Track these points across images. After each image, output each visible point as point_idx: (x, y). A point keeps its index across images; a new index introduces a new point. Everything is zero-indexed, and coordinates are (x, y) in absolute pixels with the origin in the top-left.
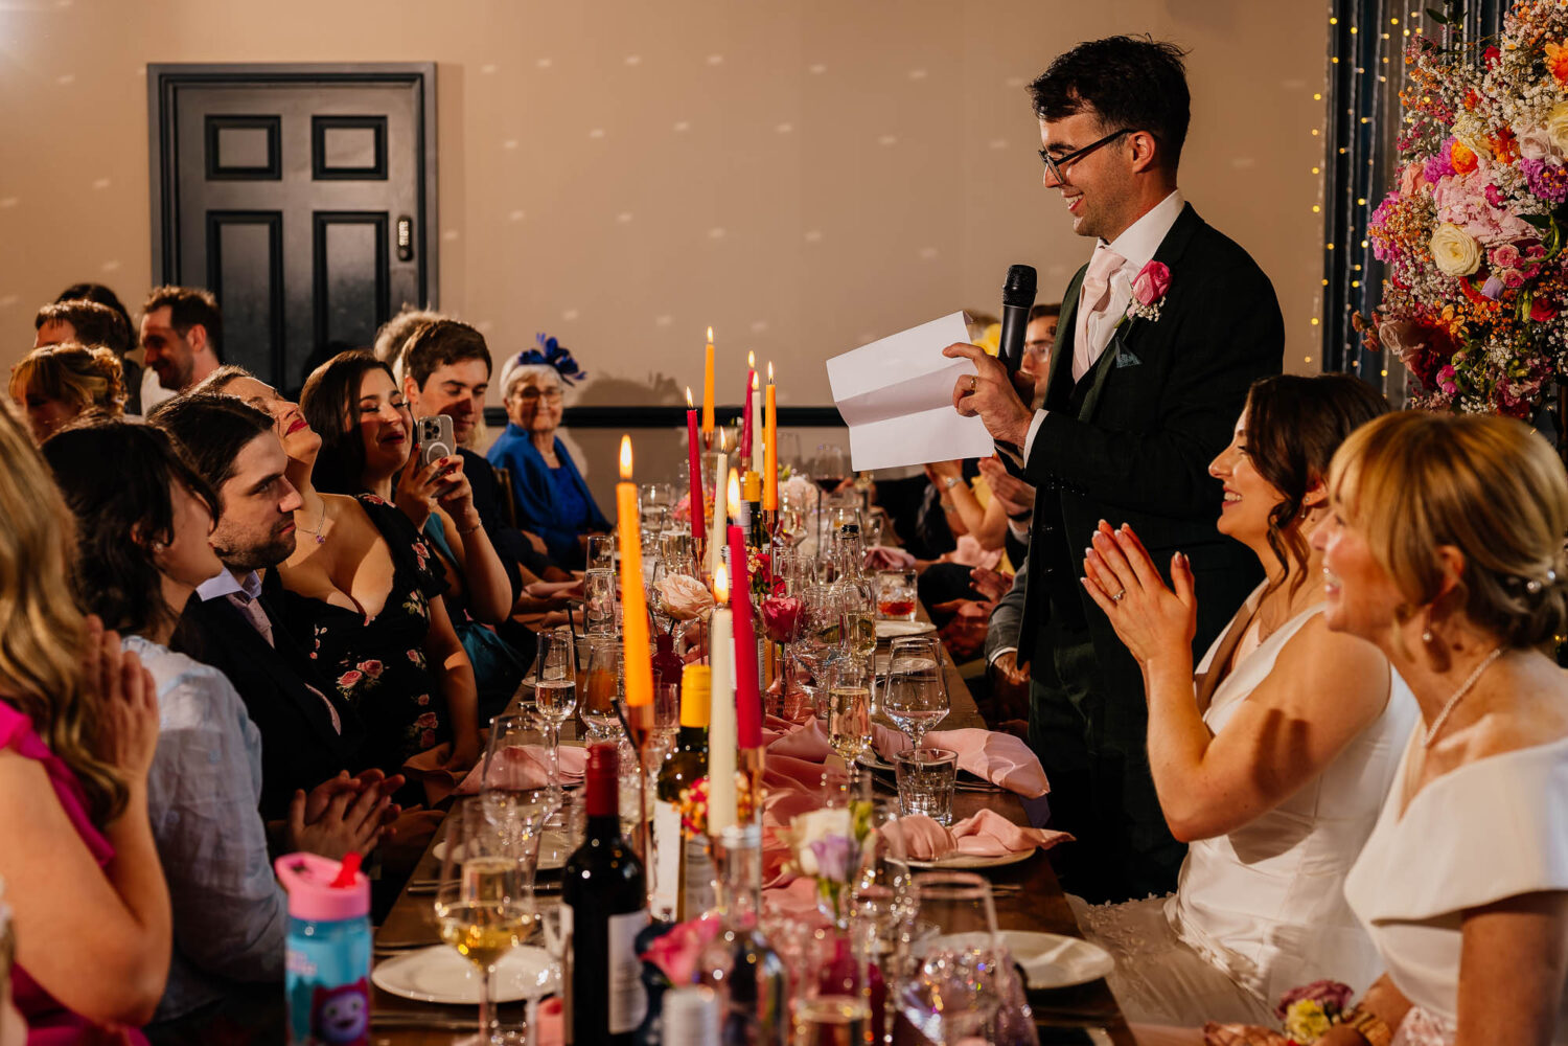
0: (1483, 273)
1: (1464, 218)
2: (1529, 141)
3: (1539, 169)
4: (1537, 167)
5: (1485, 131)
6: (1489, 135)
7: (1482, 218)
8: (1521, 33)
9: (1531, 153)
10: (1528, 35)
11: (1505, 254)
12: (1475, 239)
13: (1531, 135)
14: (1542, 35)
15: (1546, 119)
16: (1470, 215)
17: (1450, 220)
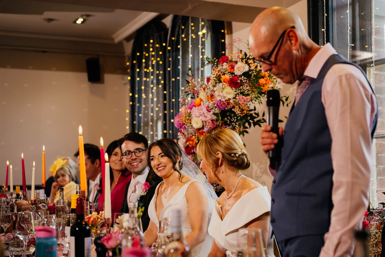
0: (203, 128)
1: (199, 116)
2: (219, 96)
3: (220, 102)
4: (219, 102)
5: (207, 95)
6: (208, 96)
7: (203, 115)
8: (216, 74)
9: (219, 98)
10: (217, 74)
11: (209, 123)
12: (201, 120)
13: (219, 94)
14: (220, 74)
15: (223, 90)
16: (200, 115)
17: (196, 116)
